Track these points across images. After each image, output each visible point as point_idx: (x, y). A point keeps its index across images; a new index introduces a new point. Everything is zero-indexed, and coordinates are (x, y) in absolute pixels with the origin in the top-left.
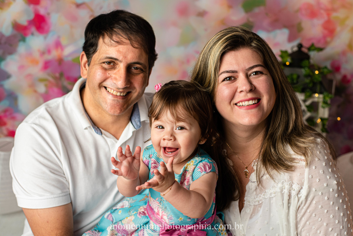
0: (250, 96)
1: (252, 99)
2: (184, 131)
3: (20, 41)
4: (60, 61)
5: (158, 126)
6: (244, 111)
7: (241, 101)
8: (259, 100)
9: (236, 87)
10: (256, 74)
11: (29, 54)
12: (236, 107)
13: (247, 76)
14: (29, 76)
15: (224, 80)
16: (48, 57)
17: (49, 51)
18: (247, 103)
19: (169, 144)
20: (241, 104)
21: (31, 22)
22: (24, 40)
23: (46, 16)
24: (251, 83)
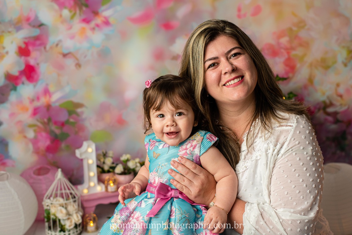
0: (233, 75)
1: (236, 78)
2: (182, 116)
3: (11, 90)
4: (48, 107)
5: (159, 115)
6: (232, 88)
7: (228, 82)
8: (242, 77)
9: (220, 71)
10: (235, 56)
11: (20, 102)
12: (224, 87)
13: (228, 59)
14: (20, 122)
15: (209, 67)
16: (37, 104)
17: (38, 99)
18: (232, 82)
19: (172, 129)
20: (228, 84)
21: (22, 73)
22: (15, 89)
23: (36, 66)
24: (232, 64)
